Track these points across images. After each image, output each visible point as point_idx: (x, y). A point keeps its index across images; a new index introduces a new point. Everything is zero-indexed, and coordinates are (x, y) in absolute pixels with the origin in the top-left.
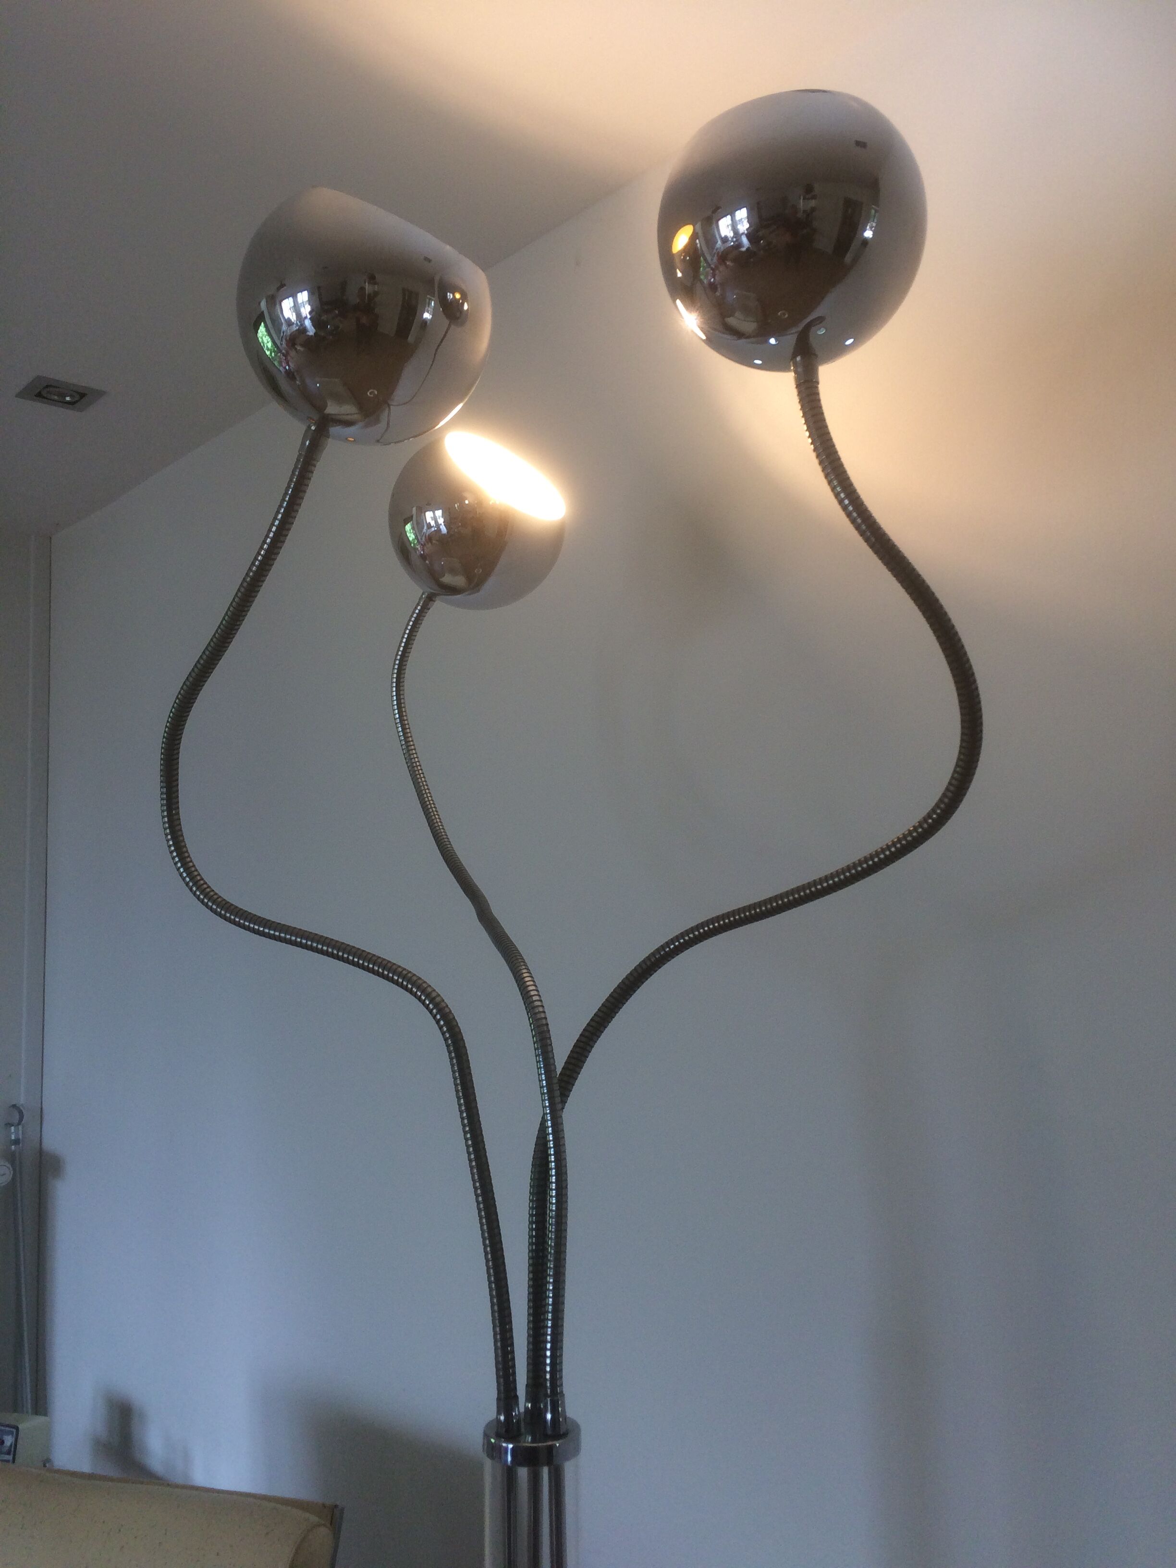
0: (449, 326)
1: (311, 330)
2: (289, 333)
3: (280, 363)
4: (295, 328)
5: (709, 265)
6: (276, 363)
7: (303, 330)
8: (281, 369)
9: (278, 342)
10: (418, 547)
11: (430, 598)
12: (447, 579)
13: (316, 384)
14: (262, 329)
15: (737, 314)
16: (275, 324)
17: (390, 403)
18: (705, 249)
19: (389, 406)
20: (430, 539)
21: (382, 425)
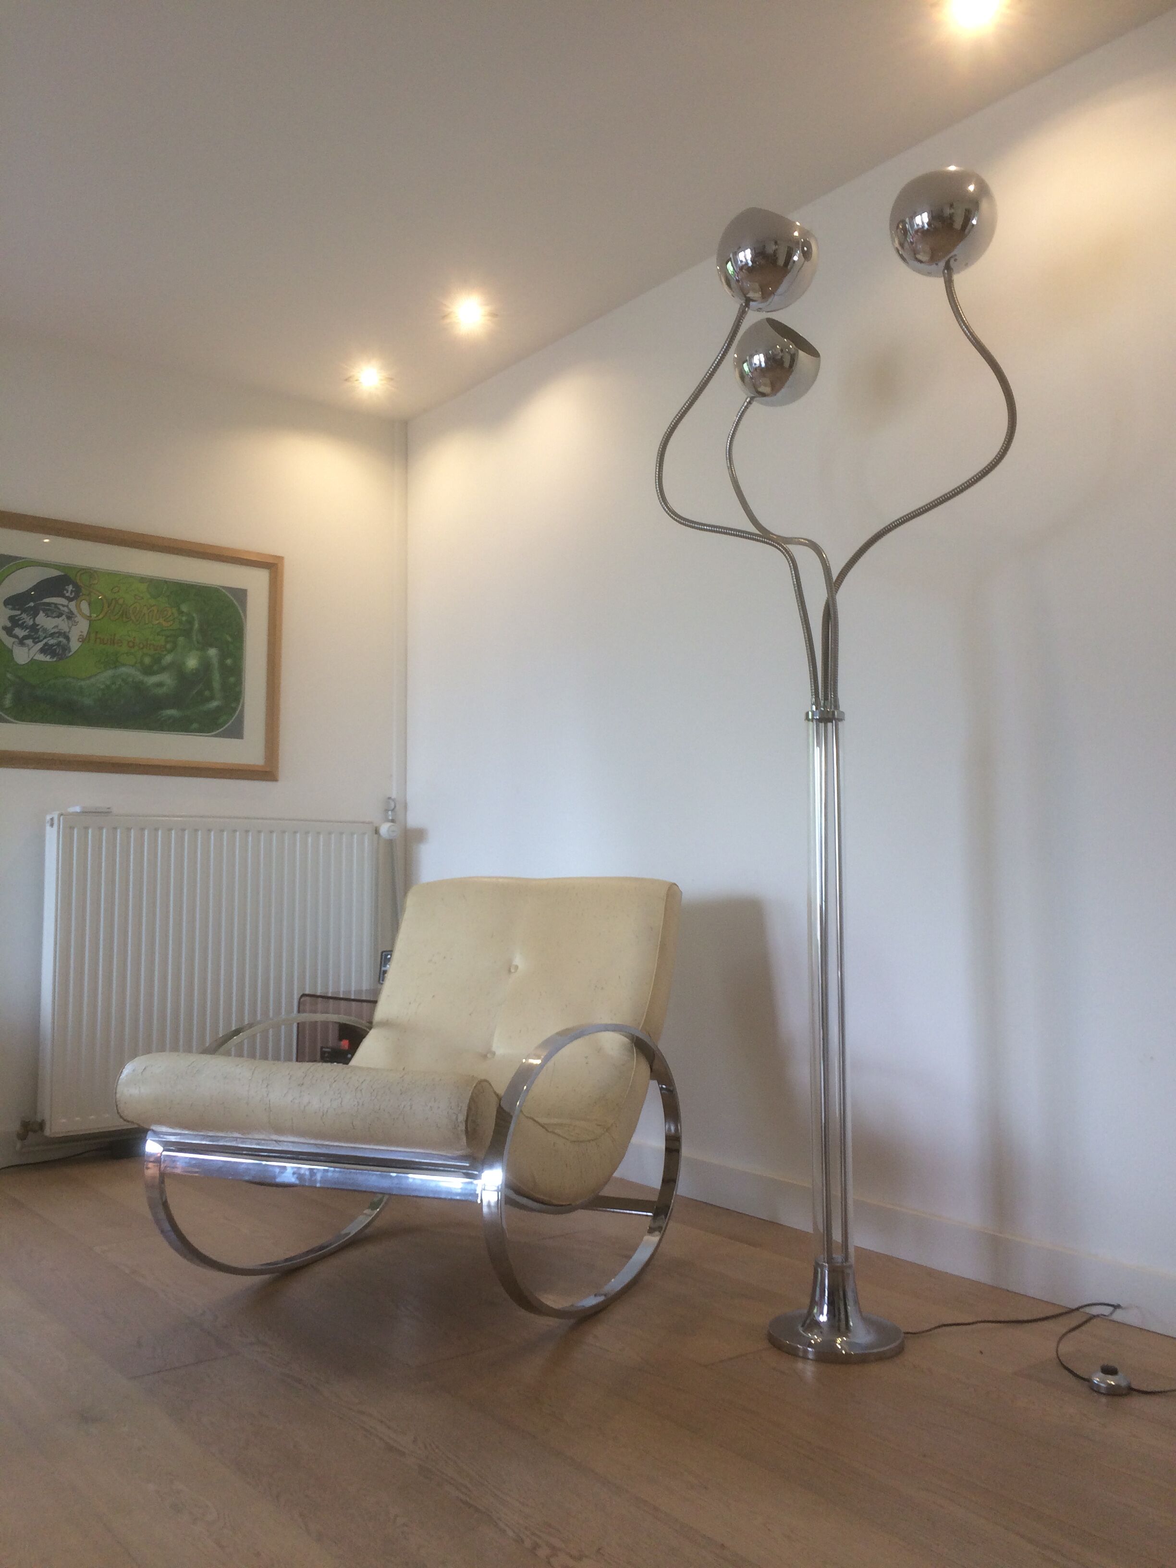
0: (805, 261)
1: (750, 263)
2: (741, 265)
3: (735, 276)
4: (744, 263)
5: (911, 234)
6: (733, 276)
7: (747, 264)
8: (735, 278)
9: (736, 269)
10: (750, 374)
11: (752, 399)
12: (762, 389)
13: (747, 285)
14: (730, 263)
15: (921, 254)
16: (735, 262)
17: (775, 294)
18: (910, 229)
19: (774, 295)
20: (756, 369)
21: (768, 303)
